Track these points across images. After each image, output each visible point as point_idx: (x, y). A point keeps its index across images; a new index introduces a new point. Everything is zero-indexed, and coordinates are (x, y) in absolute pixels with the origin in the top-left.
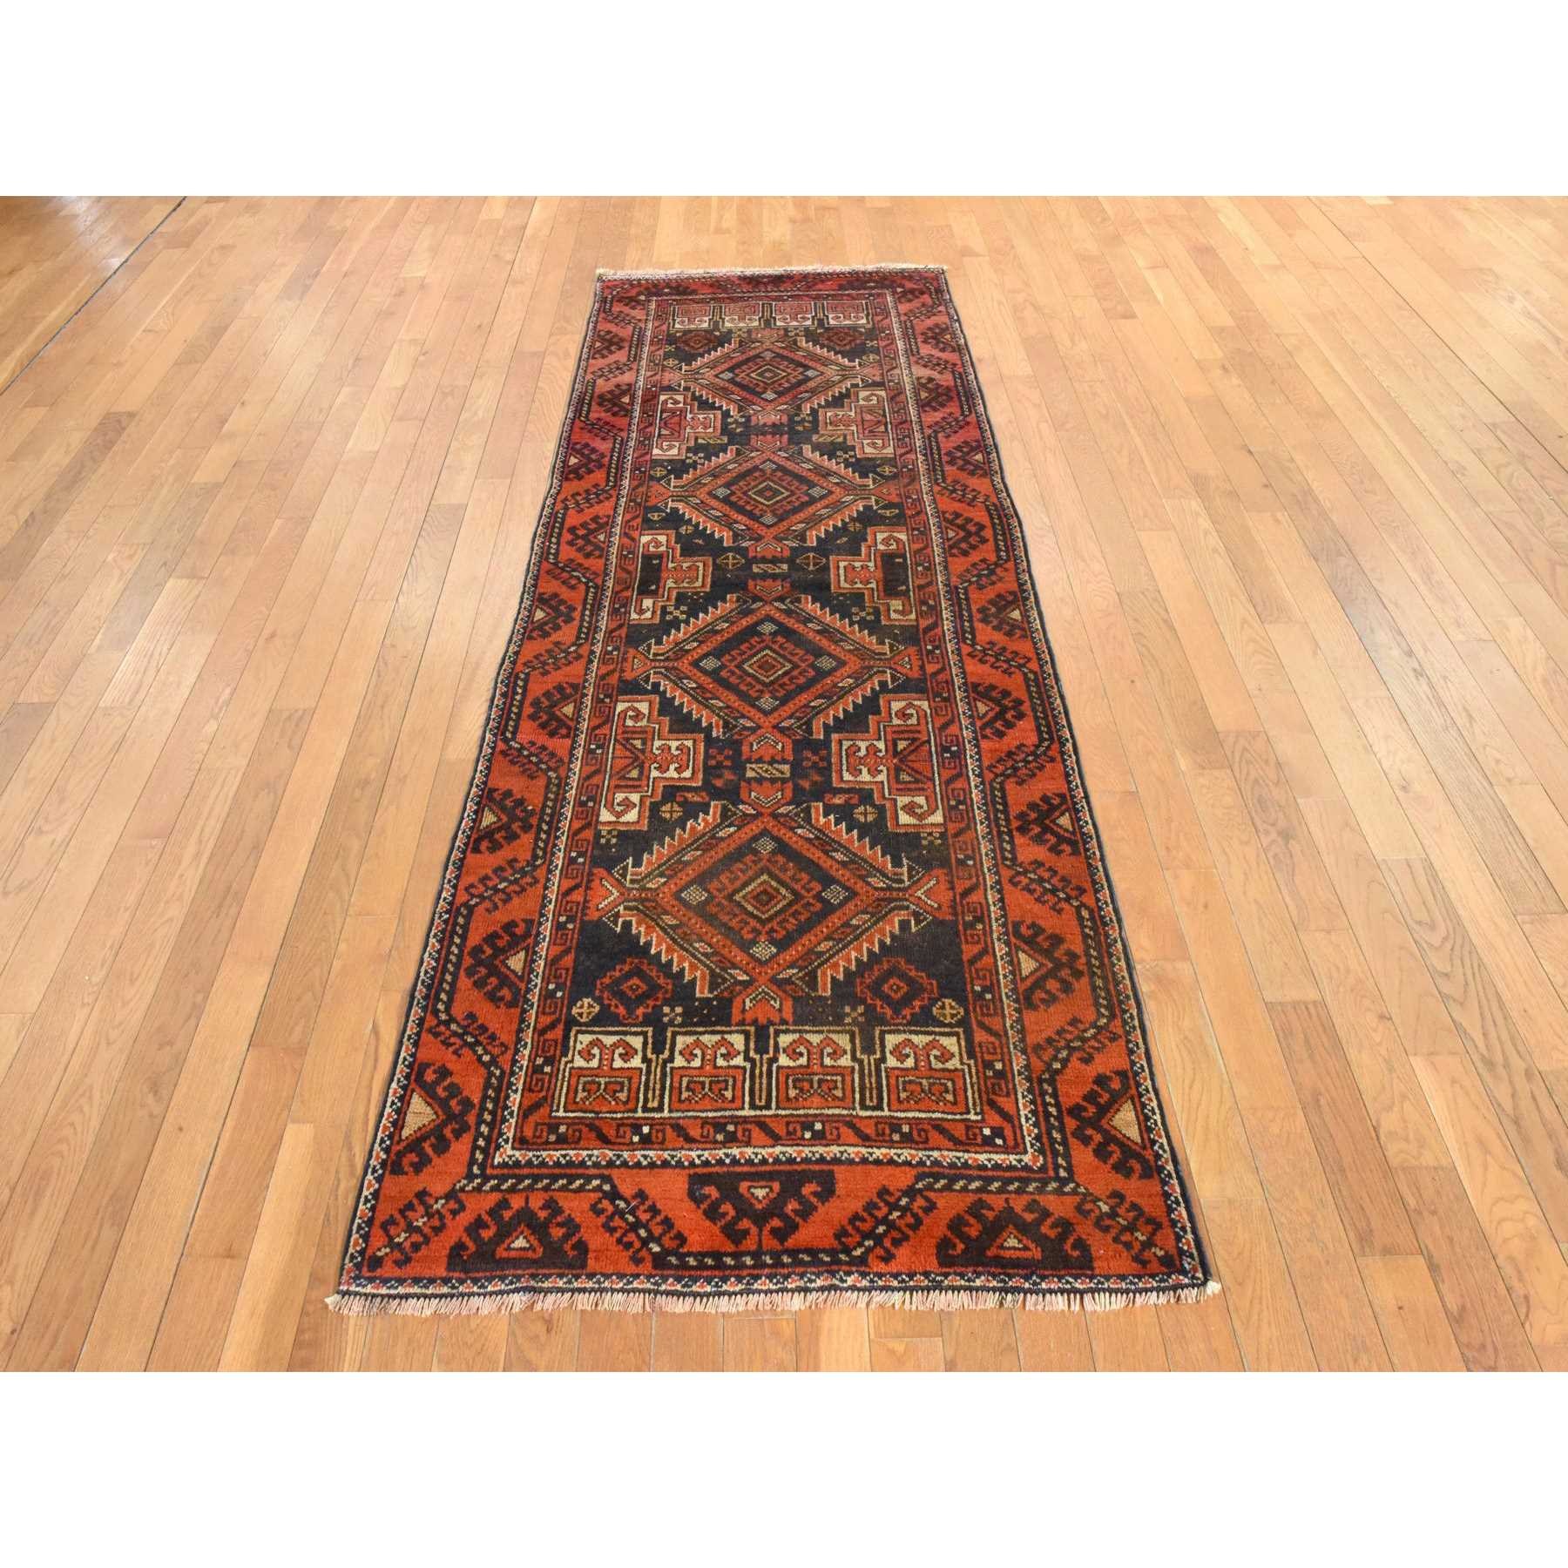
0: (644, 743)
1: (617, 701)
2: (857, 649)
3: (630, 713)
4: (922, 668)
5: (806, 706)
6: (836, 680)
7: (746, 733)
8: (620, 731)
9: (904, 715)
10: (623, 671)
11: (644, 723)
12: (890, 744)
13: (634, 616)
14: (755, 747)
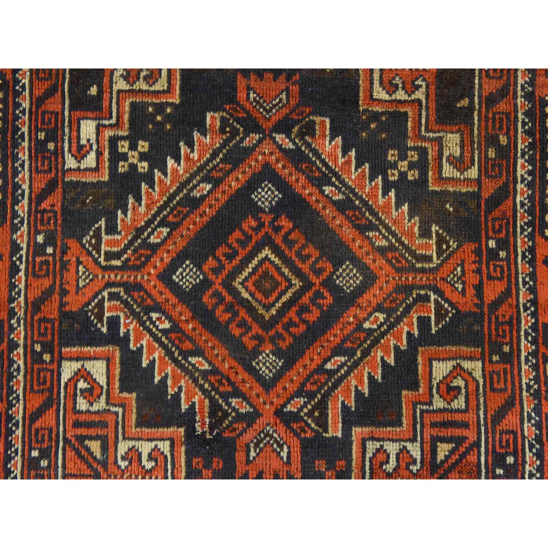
0: (104, 448)
1: (61, 358)
2: (391, 247)
3: (82, 385)
4: (479, 289)
5: (320, 369)
6: (361, 315)
7: (240, 426)
8: (70, 423)
9: (450, 389)
10: (64, 293)
11: (101, 404)
12: (427, 447)
13: (71, 163)
14: (253, 454)
